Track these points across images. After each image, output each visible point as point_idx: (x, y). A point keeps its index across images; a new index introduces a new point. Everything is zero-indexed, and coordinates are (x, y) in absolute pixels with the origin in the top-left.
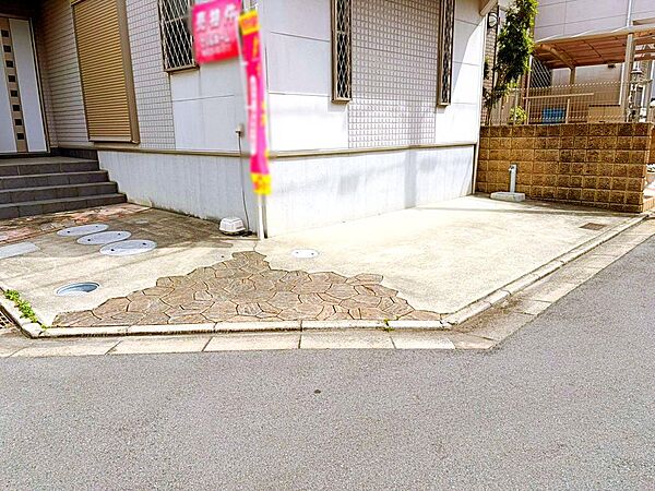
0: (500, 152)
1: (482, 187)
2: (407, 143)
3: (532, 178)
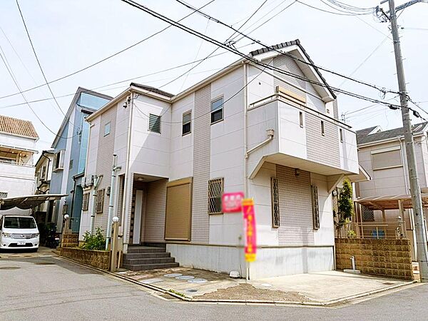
0: (345, 250)
1: (339, 267)
2: (302, 245)
3: (362, 263)
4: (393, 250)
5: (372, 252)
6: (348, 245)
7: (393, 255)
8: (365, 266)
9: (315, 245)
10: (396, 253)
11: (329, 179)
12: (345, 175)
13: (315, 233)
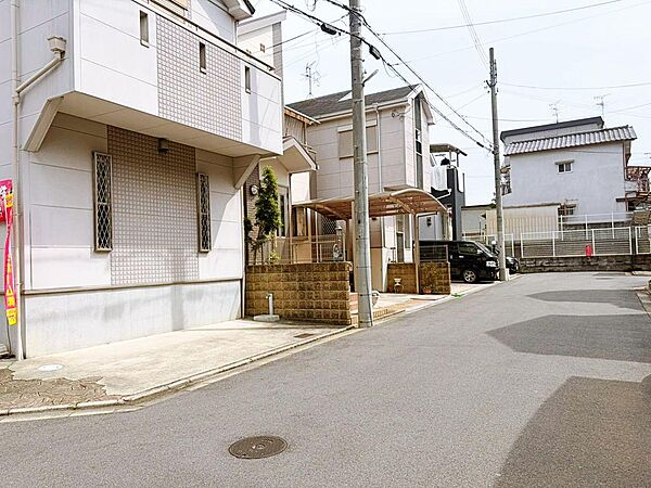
0: (261, 284)
1: (248, 312)
2: (170, 280)
3: (283, 304)
4: (326, 279)
5: (297, 284)
6: (266, 276)
7: (325, 288)
8: (286, 307)
9: (202, 278)
10: (329, 284)
11: (235, 164)
12: (262, 156)
13: (202, 259)
